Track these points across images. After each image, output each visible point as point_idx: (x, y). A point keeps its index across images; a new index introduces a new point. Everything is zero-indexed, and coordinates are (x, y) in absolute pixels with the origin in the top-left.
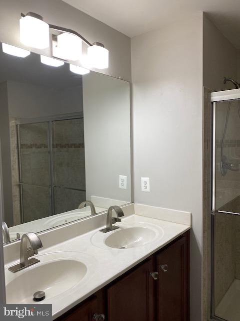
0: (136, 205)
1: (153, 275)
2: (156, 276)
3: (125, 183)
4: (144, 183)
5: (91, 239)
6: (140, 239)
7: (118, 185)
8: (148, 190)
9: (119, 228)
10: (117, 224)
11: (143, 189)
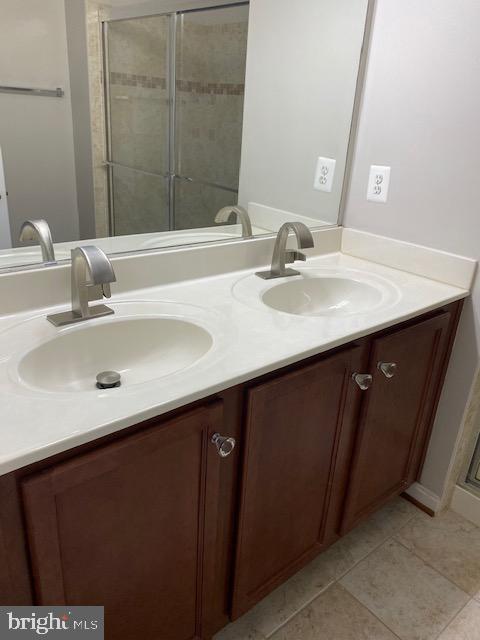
0: (348, 231)
1: (359, 379)
2: (366, 382)
3: (330, 177)
4: (376, 179)
5: (232, 289)
6: (343, 304)
7: (313, 182)
8: (383, 197)
9: (299, 274)
10: (296, 265)
11: (370, 194)
